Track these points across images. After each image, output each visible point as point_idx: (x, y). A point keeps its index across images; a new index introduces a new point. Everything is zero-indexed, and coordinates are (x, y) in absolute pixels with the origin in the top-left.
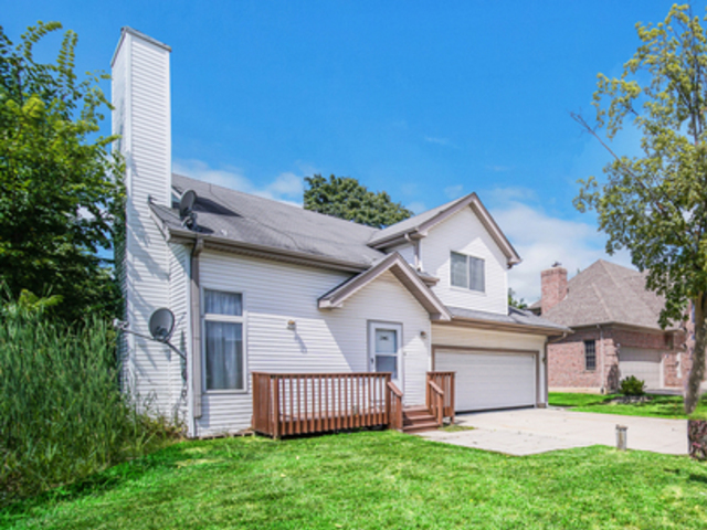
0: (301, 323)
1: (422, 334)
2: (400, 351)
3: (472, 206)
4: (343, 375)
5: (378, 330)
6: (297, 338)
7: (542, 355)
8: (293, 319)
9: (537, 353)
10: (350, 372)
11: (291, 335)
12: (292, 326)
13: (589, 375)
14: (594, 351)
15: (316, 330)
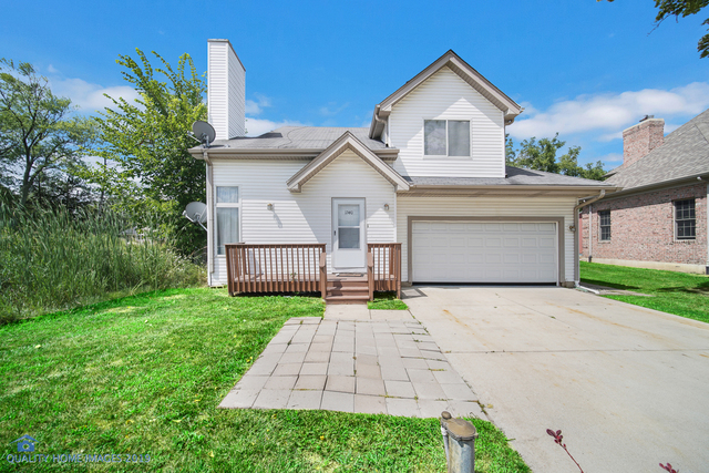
0: (278, 204)
1: (386, 206)
2: (362, 224)
3: (450, 65)
4: (311, 246)
5: (340, 206)
6: (275, 216)
7: (568, 222)
8: (271, 202)
9: (561, 220)
10: (317, 243)
11: (271, 213)
12: (271, 207)
13: (684, 247)
14: (693, 213)
15: (289, 208)
